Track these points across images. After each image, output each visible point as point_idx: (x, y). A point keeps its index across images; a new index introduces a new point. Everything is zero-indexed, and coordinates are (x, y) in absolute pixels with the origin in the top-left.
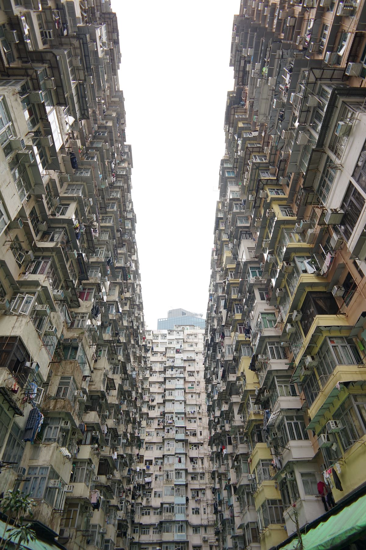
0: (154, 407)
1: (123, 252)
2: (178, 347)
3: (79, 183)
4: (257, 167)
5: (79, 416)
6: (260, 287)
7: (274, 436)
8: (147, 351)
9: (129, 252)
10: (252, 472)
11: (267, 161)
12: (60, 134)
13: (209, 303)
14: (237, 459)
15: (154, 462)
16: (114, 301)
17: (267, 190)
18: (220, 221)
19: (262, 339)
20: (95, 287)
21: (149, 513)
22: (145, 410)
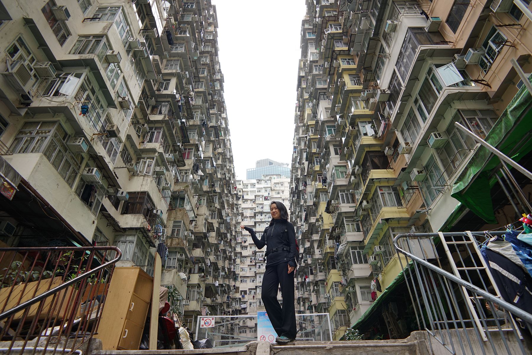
0: (246, 247)
1: (214, 112)
2: (266, 194)
3: (176, 58)
4: (332, 37)
5: (189, 250)
6: (334, 143)
7: (342, 262)
8: (238, 199)
9: (219, 111)
10: (327, 292)
11: (341, 31)
12: (160, 20)
13: (293, 155)
14: (316, 284)
15: (248, 292)
16: (209, 157)
17: (340, 60)
18: (302, 79)
19: (335, 187)
20: (194, 147)
21: (246, 331)
22: (238, 249)
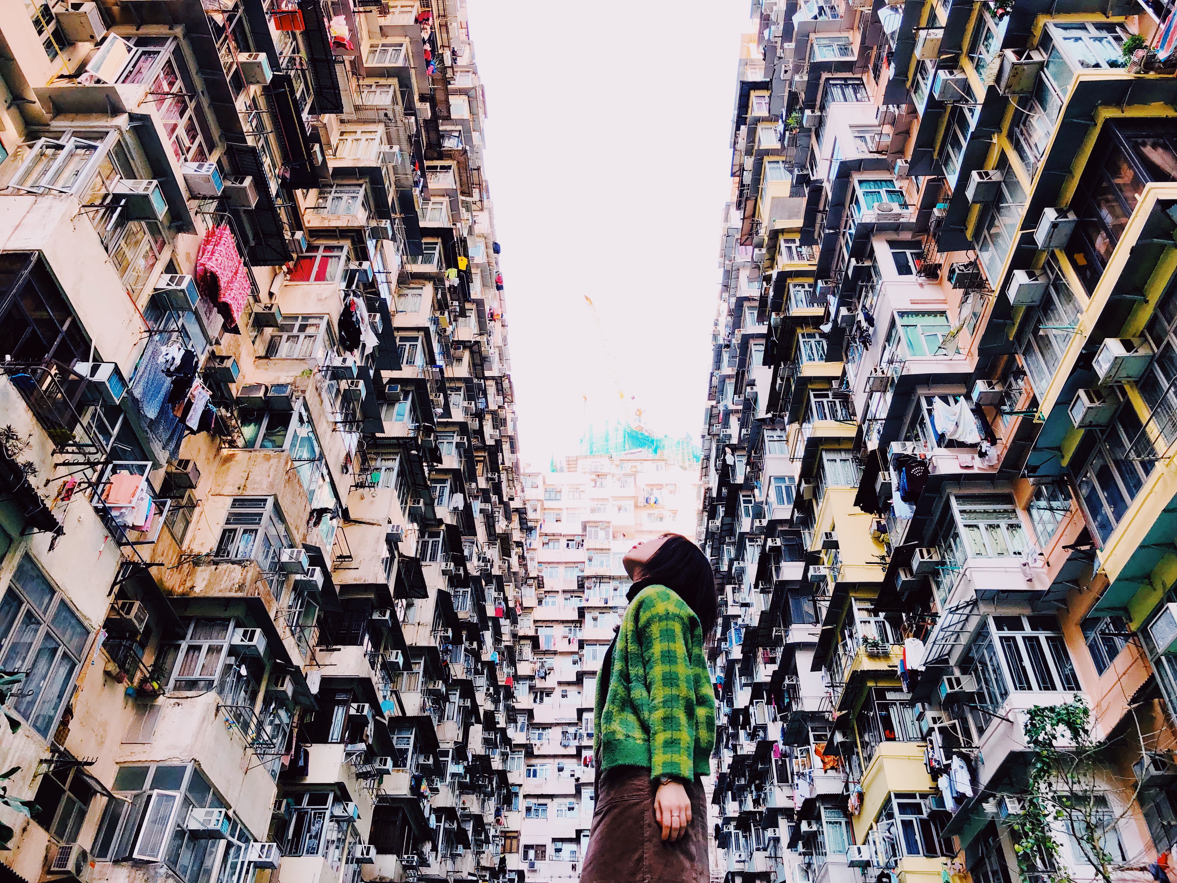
0: (550, 692)
2: (619, 520)
6: (893, 236)
7: (952, 687)
10: (860, 839)
15: (550, 850)
16: (418, 329)
20: (347, 244)
22: (521, 700)
